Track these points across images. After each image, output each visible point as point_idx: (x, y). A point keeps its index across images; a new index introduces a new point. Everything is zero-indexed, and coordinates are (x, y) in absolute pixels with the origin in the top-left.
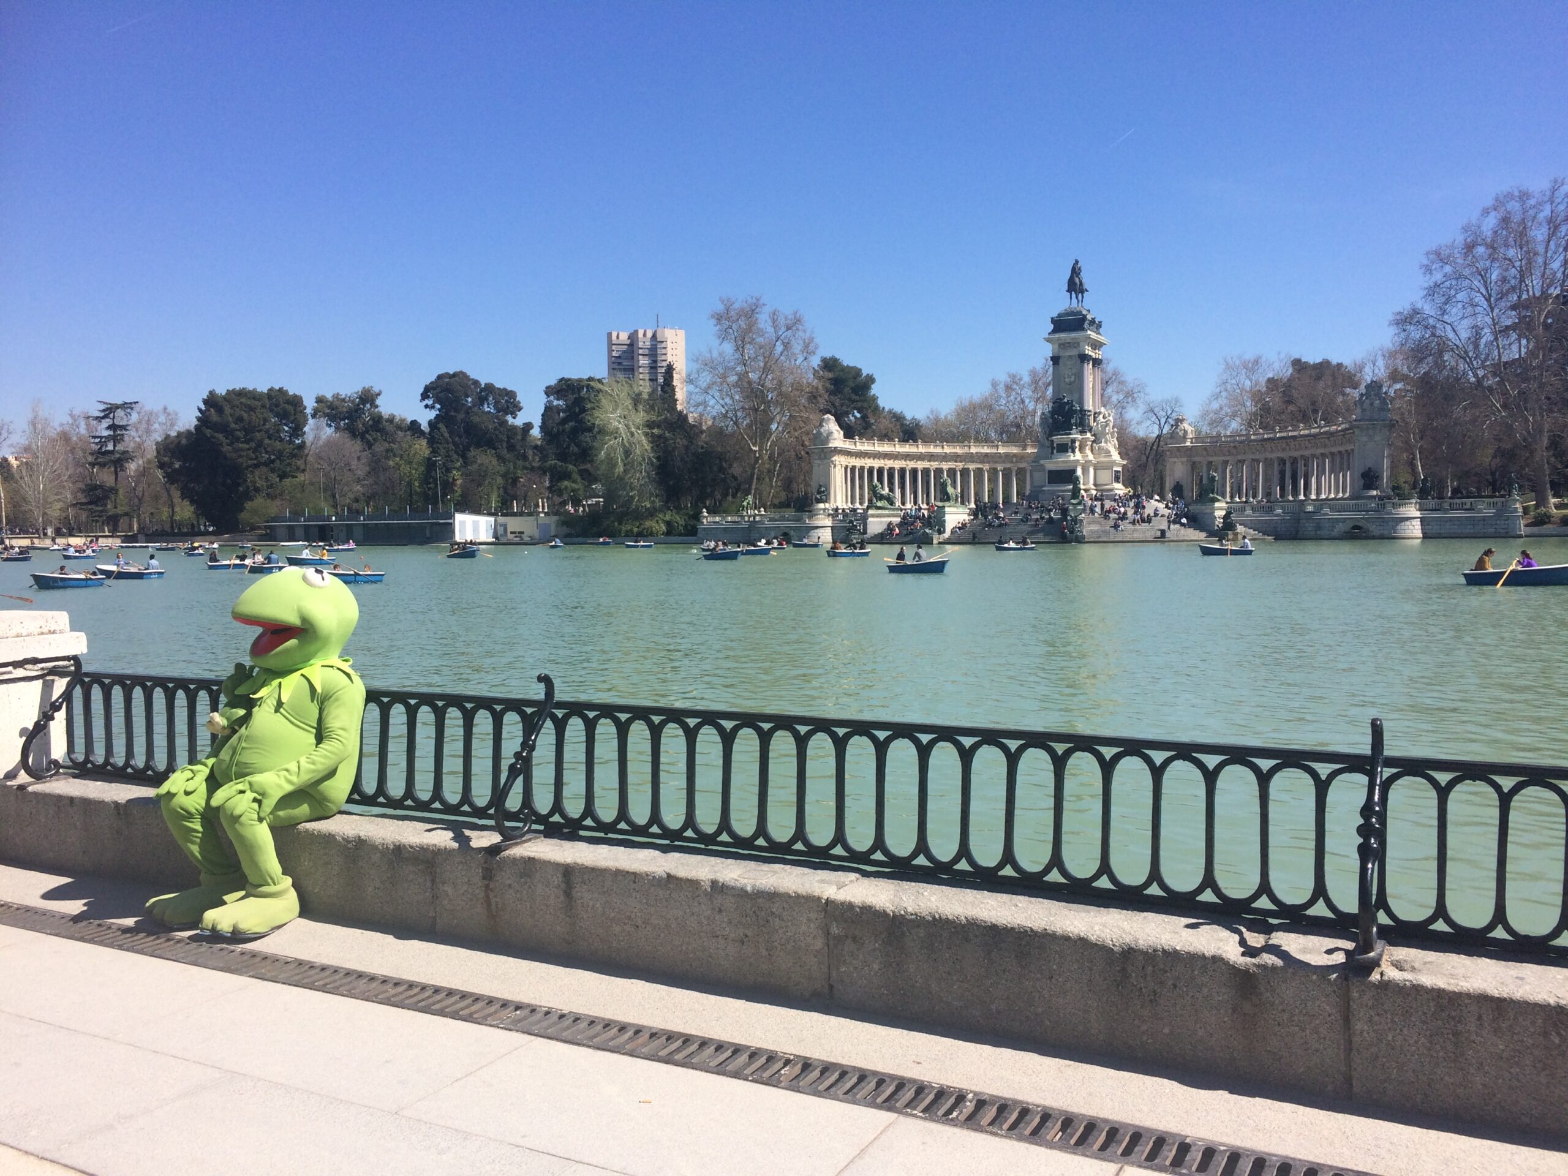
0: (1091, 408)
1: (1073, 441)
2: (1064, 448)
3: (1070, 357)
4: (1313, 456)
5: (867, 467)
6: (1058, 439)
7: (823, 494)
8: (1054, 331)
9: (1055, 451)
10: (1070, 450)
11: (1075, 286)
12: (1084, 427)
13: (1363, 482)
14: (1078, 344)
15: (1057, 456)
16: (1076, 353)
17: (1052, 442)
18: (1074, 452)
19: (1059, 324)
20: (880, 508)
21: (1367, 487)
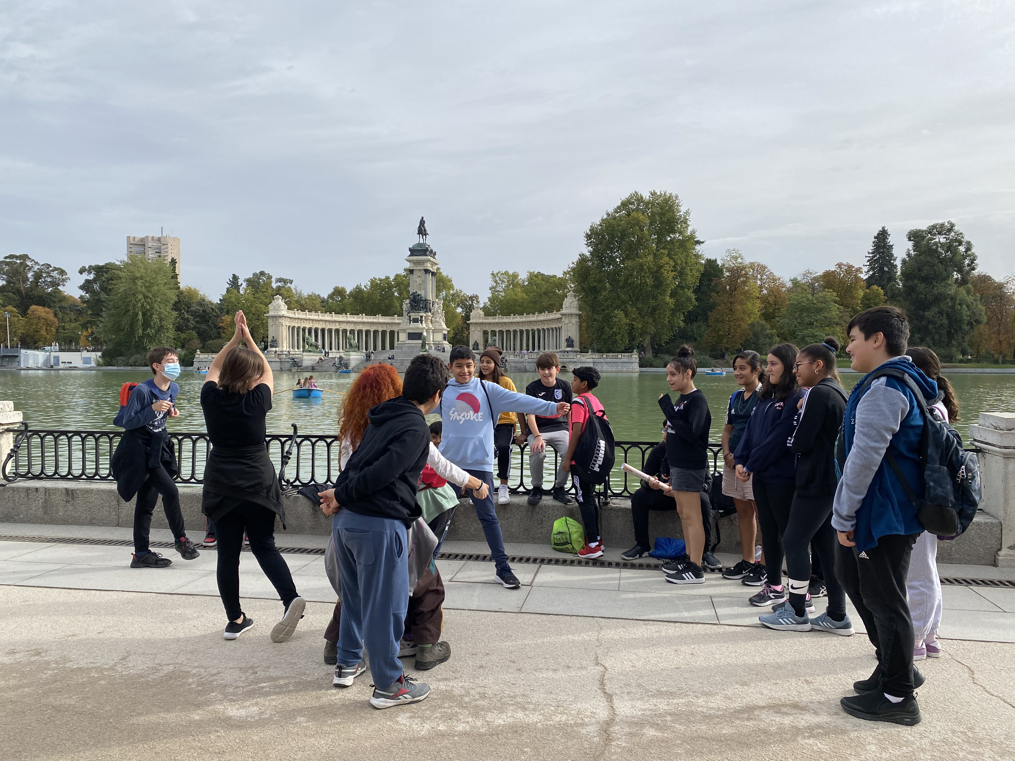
0: (431, 299)
1: (422, 317)
2: (416, 321)
3: (419, 270)
5: (302, 327)
6: (413, 315)
7: (275, 343)
8: (410, 256)
9: (412, 322)
10: (420, 322)
11: (422, 231)
12: (426, 309)
13: (566, 344)
14: (424, 263)
15: (413, 325)
16: (422, 268)
17: (410, 316)
18: (422, 323)
19: (414, 252)
20: (310, 351)
21: (568, 346)
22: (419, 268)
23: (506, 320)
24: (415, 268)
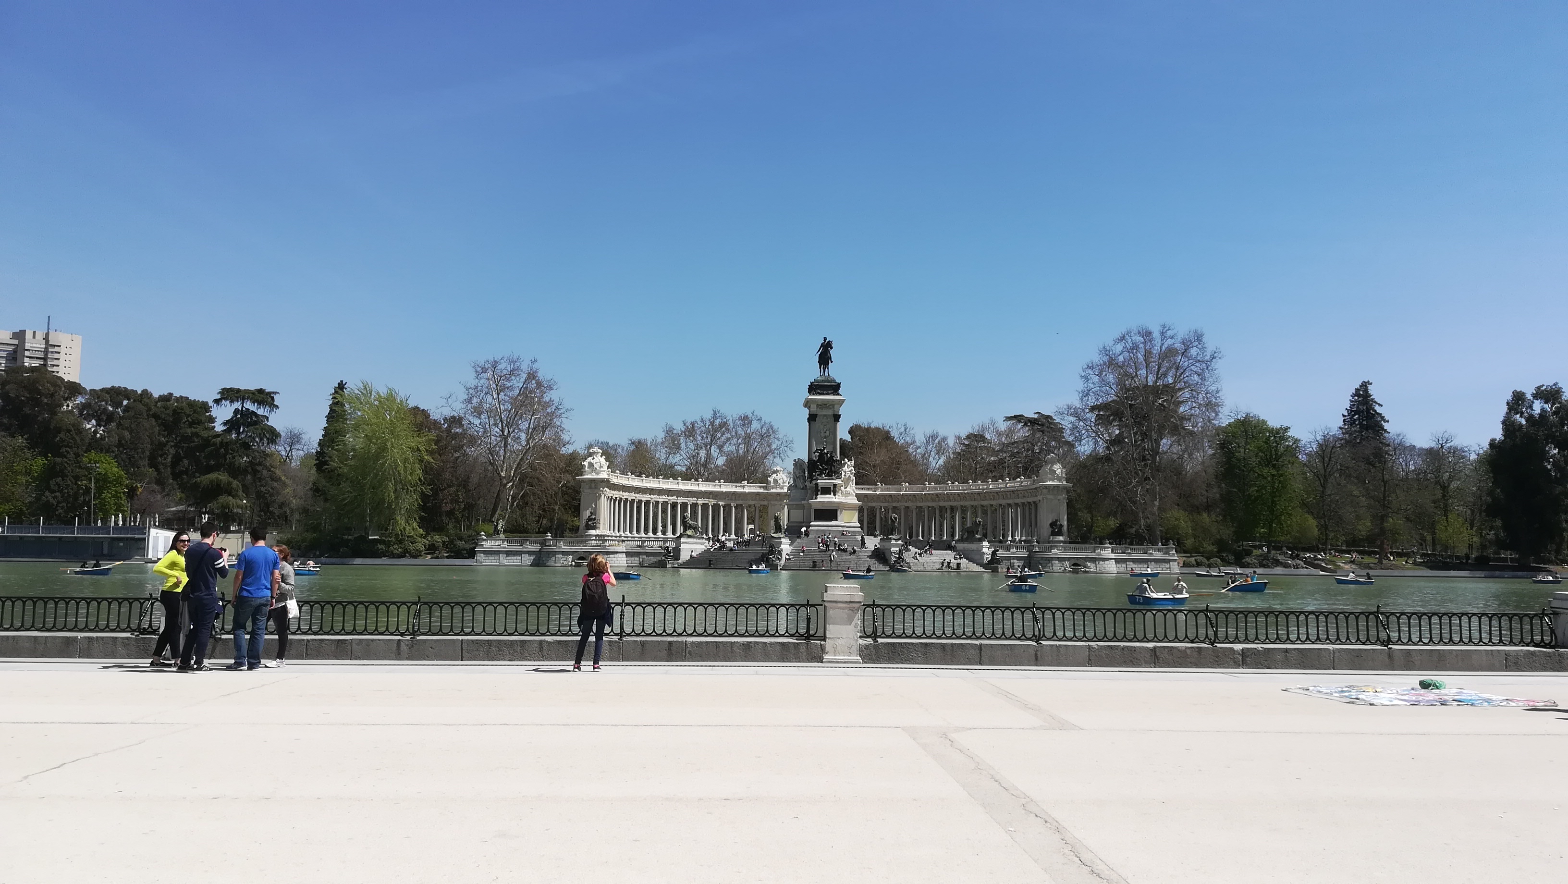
1: (835, 486)
2: (826, 491)
3: (825, 415)
4: (1009, 505)
6: (822, 482)
7: (592, 523)
8: (809, 394)
9: (819, 493)
10: (832, 494)
11: (824, 359)
13: (1050, 529)
14: (833, 405)
15: (821, 498)
16: (830, 412)
17: (817, 484)
18: (835, 495)
19: (814, 388)
20: (689, 537)
21: (1055, 533)
22: (825, 412)
24: (820, 411)
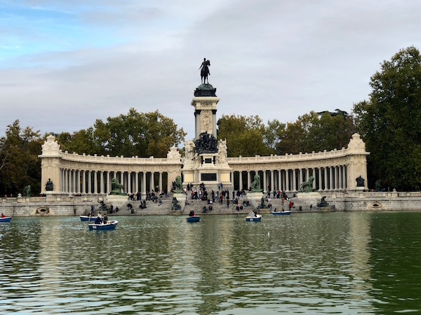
1: (214, 157)
2: (208, 161)
3: (207, 110)
6: (206, 156)
7: (50, 186)
9: (204, 162)
11: (205, 73)
12: (216, 149)
13: (356, 183)
14: (212, 104)
15: (205, 165)
16: (210, 108)
17: (202, 157)
18: (214, 164)
19: (198, 92)
20: (117, 194)
21: (358, 185)
22: (206, 108)
23: (249, 160)
24: (202, 108)
